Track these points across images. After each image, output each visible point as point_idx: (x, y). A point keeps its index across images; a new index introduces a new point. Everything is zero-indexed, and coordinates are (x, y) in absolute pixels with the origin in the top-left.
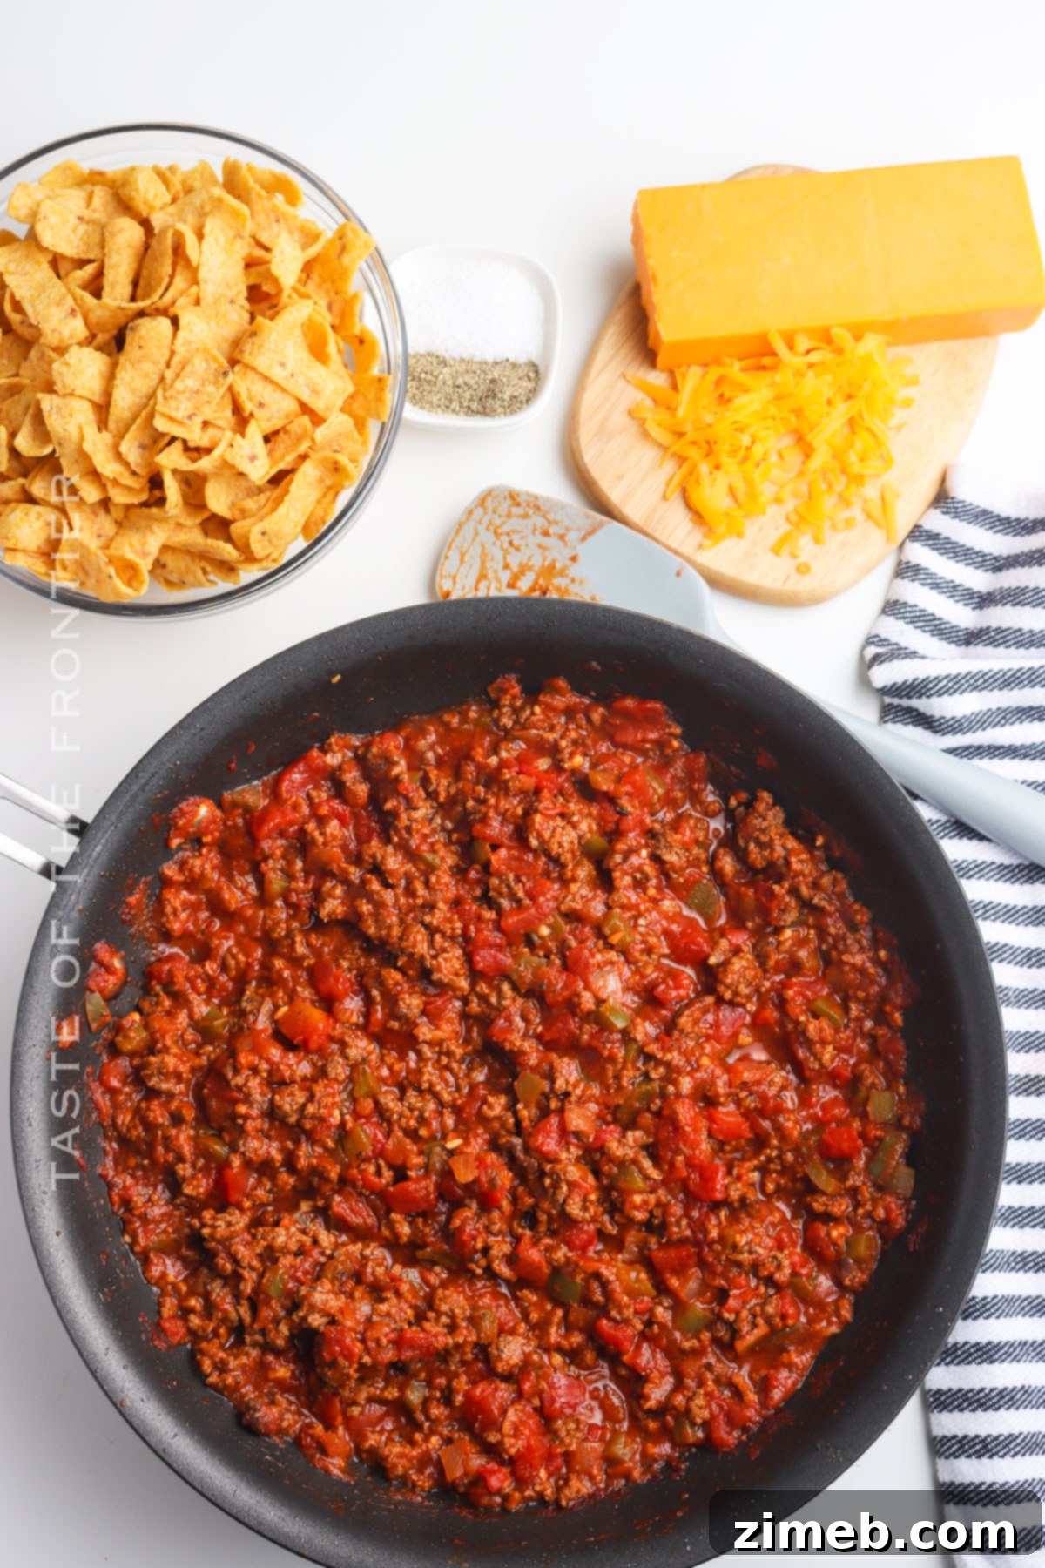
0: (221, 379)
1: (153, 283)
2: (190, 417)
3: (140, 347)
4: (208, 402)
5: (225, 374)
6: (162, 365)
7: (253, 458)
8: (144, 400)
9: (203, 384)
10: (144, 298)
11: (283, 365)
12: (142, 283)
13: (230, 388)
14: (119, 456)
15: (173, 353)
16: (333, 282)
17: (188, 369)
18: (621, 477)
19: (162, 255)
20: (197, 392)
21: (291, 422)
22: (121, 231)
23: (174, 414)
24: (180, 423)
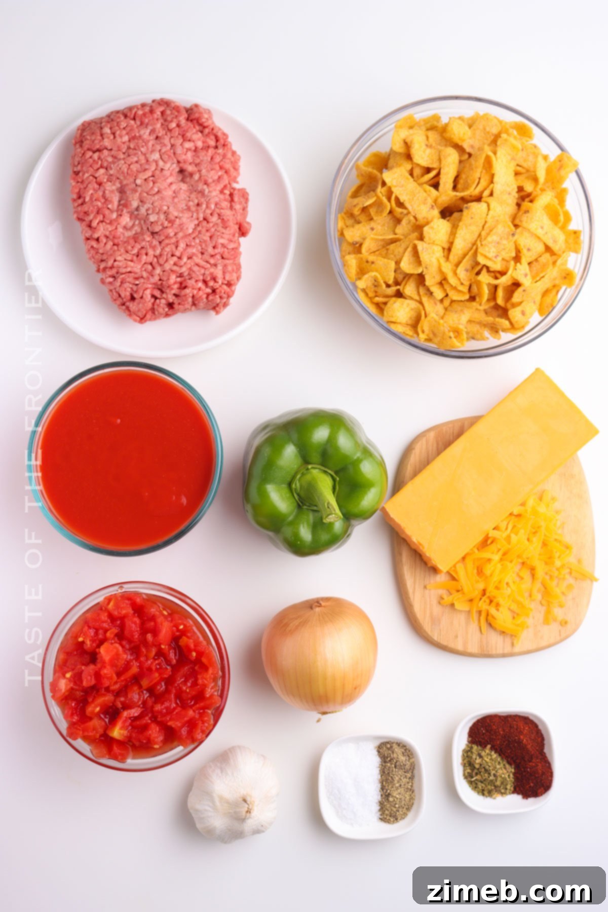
0: (511, 237)
1: (469, 181)
2: (496, 257)
3: (472, 218)
4: (504, 249)
5: (513, 235)
6: (481, 228)
7: (526, 275)
8: (470, 245)
9: (501, 239)
10: (463, 190)
11: (542, 228)
12: (461, 181)
13: (515, 243)
14: (455, 273)
15: (486, 222)
17: (494, 231)
19: (476, 167)
20: (498, 243)
21: (540, 256)
22: (449, 155)
23: (487, 254)
24: (490, 259)
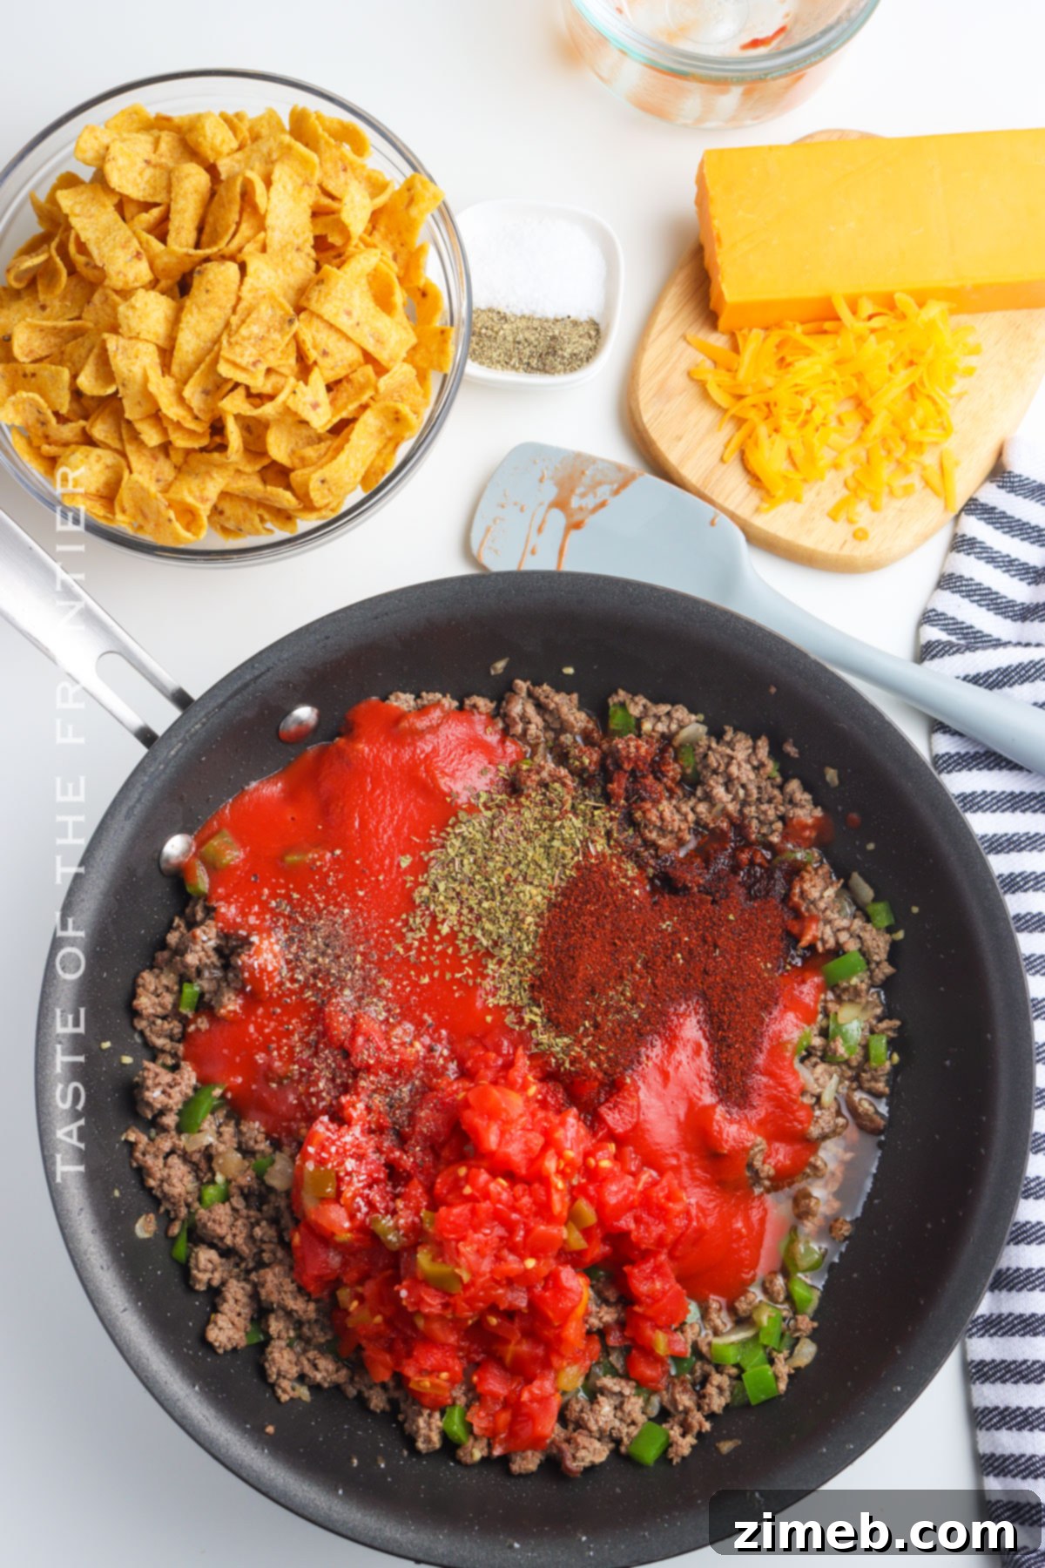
0: (286, 326)
1: (219, 229)
2: (254, 364)
3: (207, 291)
4: (273, 349)
5: (291, 322)
6: (228, 311)
7: (315, 406)
8: (209, 345)
9: (268, 331)
10: (209, 245)
11: (349, 313)
12: (207, 229)
13: (295, 336)
14: (181, 400)
15: (239, 299)
16: (400, 233)
17: (254, 315)
18: (679, 438)
19: (230, 202)
20: (262, 338)
21: (354, 371)
22: (187, 176)
23: (238, 360)
24: (244, 369)
